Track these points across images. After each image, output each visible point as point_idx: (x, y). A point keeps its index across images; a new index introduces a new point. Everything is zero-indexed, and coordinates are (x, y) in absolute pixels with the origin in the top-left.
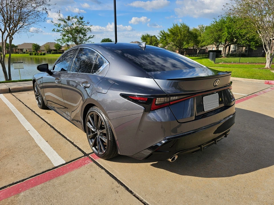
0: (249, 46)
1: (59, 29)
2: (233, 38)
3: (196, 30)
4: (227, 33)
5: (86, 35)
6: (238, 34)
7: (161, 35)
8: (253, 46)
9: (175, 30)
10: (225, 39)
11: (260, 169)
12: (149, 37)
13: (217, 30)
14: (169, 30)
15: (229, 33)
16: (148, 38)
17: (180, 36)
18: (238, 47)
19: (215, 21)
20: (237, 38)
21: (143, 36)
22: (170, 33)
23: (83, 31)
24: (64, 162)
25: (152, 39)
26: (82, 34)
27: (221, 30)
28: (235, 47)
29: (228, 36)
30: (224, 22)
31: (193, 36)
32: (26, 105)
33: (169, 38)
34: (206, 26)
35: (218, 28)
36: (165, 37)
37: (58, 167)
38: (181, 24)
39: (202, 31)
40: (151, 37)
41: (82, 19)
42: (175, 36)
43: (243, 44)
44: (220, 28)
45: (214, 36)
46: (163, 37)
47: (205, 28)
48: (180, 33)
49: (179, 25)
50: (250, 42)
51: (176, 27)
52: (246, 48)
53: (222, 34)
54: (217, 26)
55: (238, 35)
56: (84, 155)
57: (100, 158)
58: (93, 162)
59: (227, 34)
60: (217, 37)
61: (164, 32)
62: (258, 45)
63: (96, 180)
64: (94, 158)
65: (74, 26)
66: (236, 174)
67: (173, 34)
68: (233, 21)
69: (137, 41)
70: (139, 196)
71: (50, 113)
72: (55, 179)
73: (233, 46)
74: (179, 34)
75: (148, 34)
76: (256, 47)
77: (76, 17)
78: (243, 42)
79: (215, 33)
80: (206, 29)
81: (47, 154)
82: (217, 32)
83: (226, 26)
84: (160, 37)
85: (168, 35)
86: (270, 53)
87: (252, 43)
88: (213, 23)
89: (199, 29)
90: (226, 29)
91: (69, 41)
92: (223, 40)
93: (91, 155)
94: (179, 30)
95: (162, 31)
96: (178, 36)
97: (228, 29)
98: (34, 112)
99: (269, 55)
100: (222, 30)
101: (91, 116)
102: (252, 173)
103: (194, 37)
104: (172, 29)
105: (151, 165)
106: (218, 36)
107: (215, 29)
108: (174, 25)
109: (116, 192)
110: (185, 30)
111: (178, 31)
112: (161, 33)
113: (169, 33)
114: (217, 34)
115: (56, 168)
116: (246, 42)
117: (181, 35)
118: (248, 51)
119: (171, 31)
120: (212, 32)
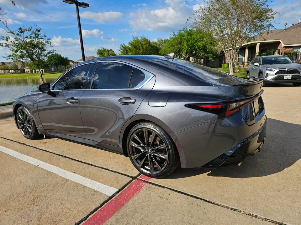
0: (207, 57)
1: (7, 43)
2: (193, 51)
3: (155, 43)
4: (187, 45)
5: (44, 50)
6: (197, 46)
7: (122, 49)
8: (211, 58)
9: (136, 43)
10: (185, 52)
11: (297, 161)
12: (106, 51)
13: (177, 43)
14: (130, 43)
15: (188, 46)
16: (105, 53)
17: (142, 50)
18: (197, 59)
19: (173, 34)
20: (196, 50)
21: (99, 51)
22: (132, 46)
23: (41, 46)
24: (117, 190)
25: (109, 53)
26: (40, 48)
27: (180, 43)
28: (194, 59)
29: (188, 49)
30: (183, 35)
31: (154, 49)
32: (4, 138)
33: (131, 52)
34: (164, 39)
35: (178, 41)
36: (127, 51)
37: (113, 196)
38: (141, 37)
39: (161, 44)
40: (108, 51)
41: (39, 31)
42: (137, 49)
43: (202, 56)
44: (179, 41)
45: (175, 49)
46: (125, 51)
47: (163, 41)
48: (142, 46)
49: (140, 39)
50: (208, 54)
51: (137, 41)
52: (204, 60)
53: (182, 47)
54: (176, 39)
55: (197, 48)
56: (131, 179)
57: (152, 178)
58: (148, 184)
59: (187, 47)
60: (178, 50)
61: (124, 45)
62: (215, 56)
63: (168, 199)
64: (146, 179)
65: (28, 40)
66: (284, 169)
67: (135, 47)
68: (190, 34)
69: (92, 56)
70: (223, 204)
71: (47, 143)
72: (122, 208)
73: (192, 59)
74: (141, 48)
75: (104, 48)
76: (214, 58)
77: (30, 29)
78: (202, 54)
79: (176, 47)
80: (165, 42)
81: (88, 186)
82: (177, 45)
83: (185, 39)
84: (121, 50)
85: (130, 49)
86: (232, 63)
87: (210, 55)
88: (172, 36)
89: (158, 42)
90: (185, 42)
91: (23, 58)
92: (183, 52)
93: (140, 177)
94: (141, 43)
95: (123, 45)
96: (140, 50)
97: (187, 42)
98: (24, 144)
99: (232, 65)
100: (182, 43)
101: (137, 134)
102: (293, 165)
103: (156, 50)
104: (132, 42)
105: (207, 175)
106: (178, 48)
107: (175, 42)
108: (134, 38)
109: (198, 206)
110: (147, 43)
111: (140, 45)
112: (122, 47)
113: (130, 47)
114: (178, 46)
115: (112, 197)
116: (204, 54)
117: (143, 48)
118: (206, 63)
119: (132, 45)
120: (172, 45)
